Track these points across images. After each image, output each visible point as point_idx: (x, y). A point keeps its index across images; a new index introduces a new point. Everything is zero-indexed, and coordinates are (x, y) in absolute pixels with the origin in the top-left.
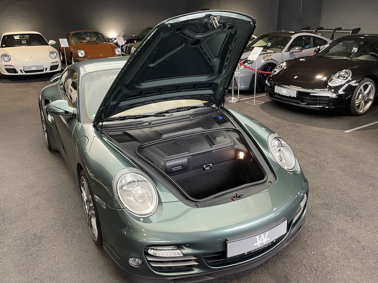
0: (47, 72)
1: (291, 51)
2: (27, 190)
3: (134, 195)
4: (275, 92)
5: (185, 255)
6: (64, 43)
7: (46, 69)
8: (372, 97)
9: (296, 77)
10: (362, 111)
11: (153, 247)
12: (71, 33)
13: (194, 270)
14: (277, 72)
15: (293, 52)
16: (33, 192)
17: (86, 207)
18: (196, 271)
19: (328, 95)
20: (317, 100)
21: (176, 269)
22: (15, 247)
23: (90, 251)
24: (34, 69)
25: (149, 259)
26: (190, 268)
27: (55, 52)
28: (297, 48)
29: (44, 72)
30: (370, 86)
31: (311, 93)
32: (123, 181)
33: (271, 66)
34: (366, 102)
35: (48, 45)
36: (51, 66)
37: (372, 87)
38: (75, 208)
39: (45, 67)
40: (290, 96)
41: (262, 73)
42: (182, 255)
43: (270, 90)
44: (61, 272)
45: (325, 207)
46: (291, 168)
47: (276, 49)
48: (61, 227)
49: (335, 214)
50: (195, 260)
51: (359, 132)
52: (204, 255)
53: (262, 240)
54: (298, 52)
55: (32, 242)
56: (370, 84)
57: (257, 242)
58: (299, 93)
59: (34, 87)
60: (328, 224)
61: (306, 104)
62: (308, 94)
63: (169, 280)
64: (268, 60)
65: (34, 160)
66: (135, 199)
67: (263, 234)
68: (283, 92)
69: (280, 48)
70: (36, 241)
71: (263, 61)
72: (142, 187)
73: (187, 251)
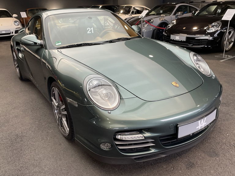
0: (13, 34)
1: (176, 15)
2: (8, 106)
3: (100, 95)
4: (171, 39)
5: (146, 138)
6: (24, 15)
7: (12, 32)
8: (233, 40)
9: (184, 28)
10: (227, 49)
11: (120, 133)
12: (28, 10)
13: (151, 150)
14: (170, 27)
15: (178, 15)
16: (12, 107)
17: (56, 111)
18: (153, 151)
19: (207, 38)
20: (199, 42)
21: (137, 150)
22: (3, 145)
23: (62, 144)
24: (4, 32)
25: (116, 143)
26: (147, 149)
27: (18, 22)
28: (179, 13)
29: (11, 35)
30: (232, 32)
31: (195, 38)
32: (91, 84)
33: (164, 24)
34: (230, 43)
35: (13, 17)
36: (16, 31)
37: (233, 32)
38: (46, 116)
39: (11, 31)
40: (182, 41)
41: (159, 29)
42: (143, 138)
43: (167, 38)
44: (41, 160)
45: (224, 105)
46: (208, 74)
47: (166, 14)
48: (37, 129)
49: (233, 109)
50: (152, 142)
51: (229, 61)
52: (160, 137)
53: (202, 124)
54: (180, 15)
55: (15, 140)
56: (232, 31)
57: (199, 126)
58: (187, 38)
59: (4, 44)
60: (231, 115)
61: (192, 45)
62: (193, 38)
63: (132, 159)
64: (162, 20)
65: (10, 86)
66: (101, 97)
67: (203, 119)
68: (177, 38)
69: (169, 13)
70: (18, 140)
71: (159, 21)
72: (105, 89)
73: (148, 134)
